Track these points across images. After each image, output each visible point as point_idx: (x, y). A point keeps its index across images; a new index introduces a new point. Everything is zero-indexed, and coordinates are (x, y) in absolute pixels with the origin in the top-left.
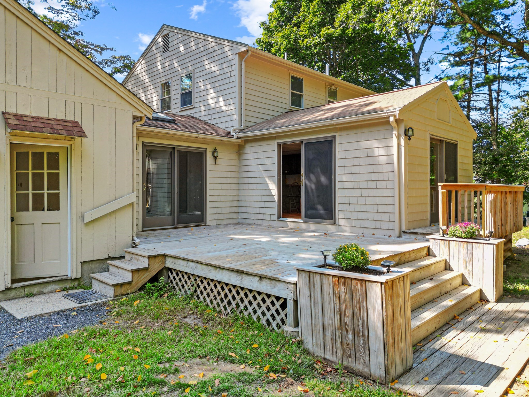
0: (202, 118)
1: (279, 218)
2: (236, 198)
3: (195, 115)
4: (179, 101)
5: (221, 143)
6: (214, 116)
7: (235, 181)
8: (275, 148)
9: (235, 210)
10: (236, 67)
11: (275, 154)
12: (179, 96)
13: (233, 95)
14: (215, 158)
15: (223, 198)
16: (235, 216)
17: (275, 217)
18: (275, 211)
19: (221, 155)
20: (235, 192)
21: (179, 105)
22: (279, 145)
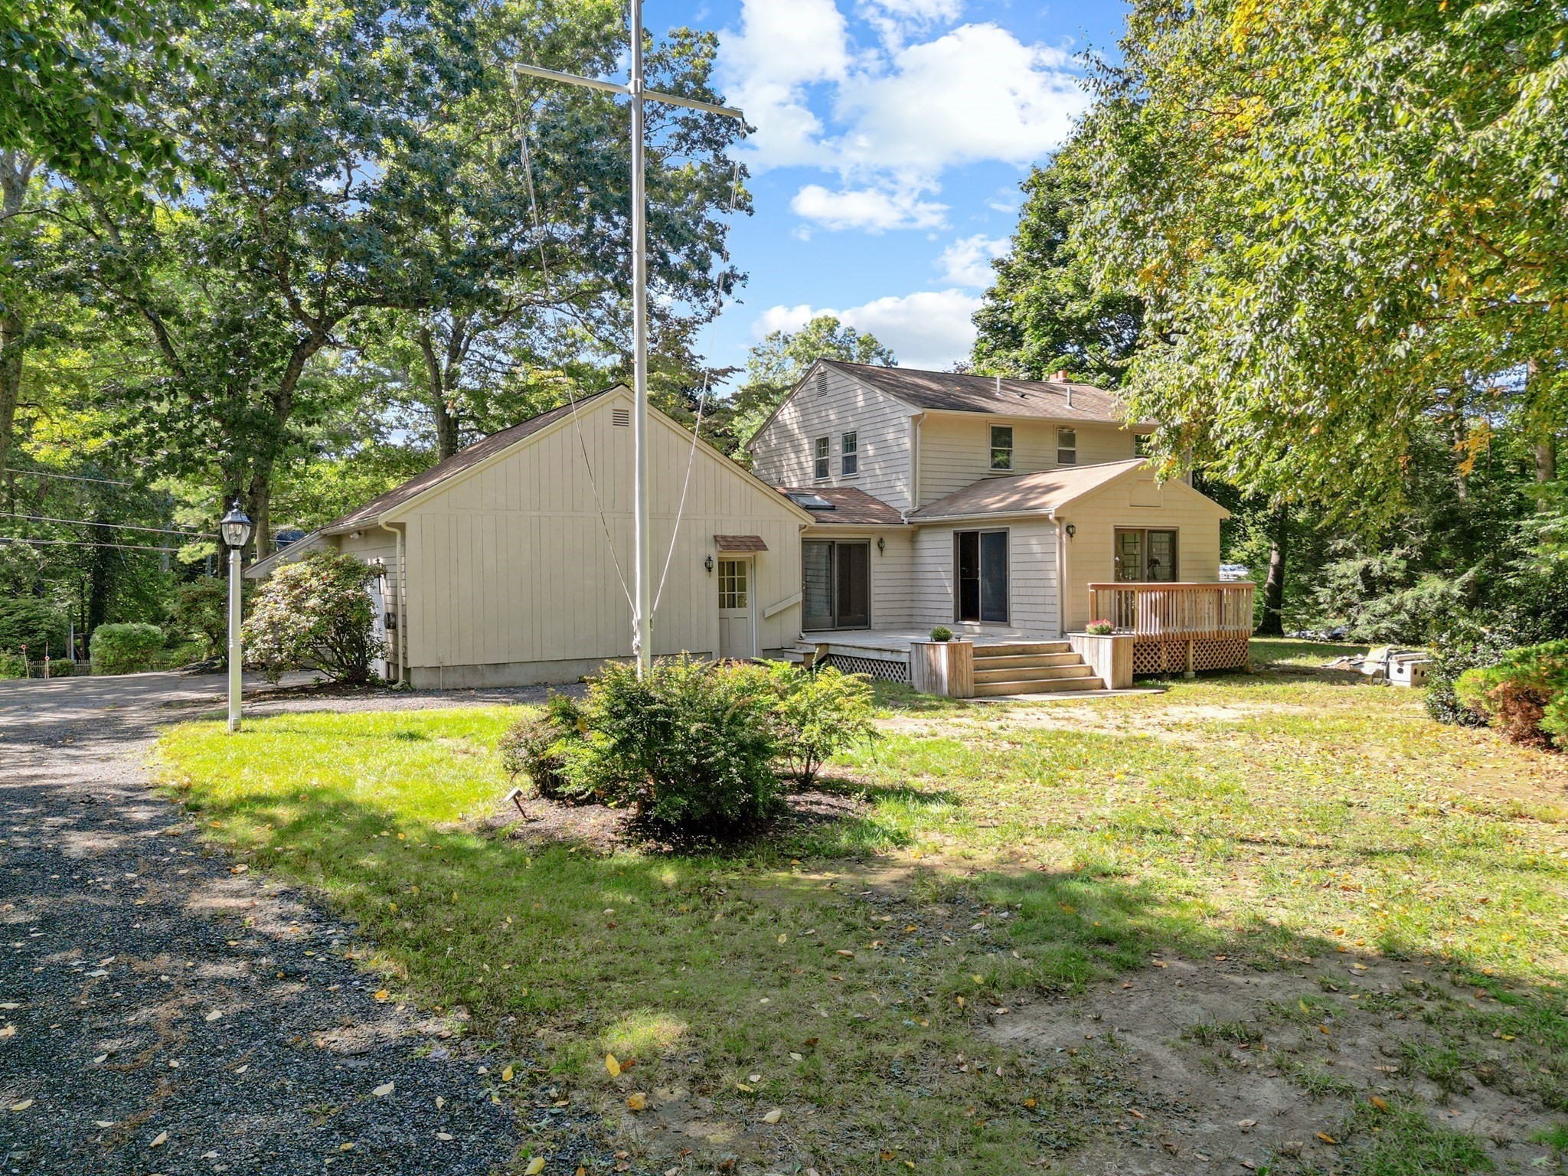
0: (870, 493)
1: (956, 620)
2: (909, 597)
3: (861, 488)
4: (840, 465)
5: (888, 531)
6: (884, 492)
7: (907, 576)
8: (951, 537)
9: (907, 612)
10: (909, 432)
11: (951, 544)
12: (840, 460)
13: (906, 468)
14: (881, 549)
15: (891, 597)
16: (907, 619)
17: (952, 620)
18: (951, 613)
19: (889, 544)
20: (907, 590)
21: (840, 471)
22: (956, 534)
